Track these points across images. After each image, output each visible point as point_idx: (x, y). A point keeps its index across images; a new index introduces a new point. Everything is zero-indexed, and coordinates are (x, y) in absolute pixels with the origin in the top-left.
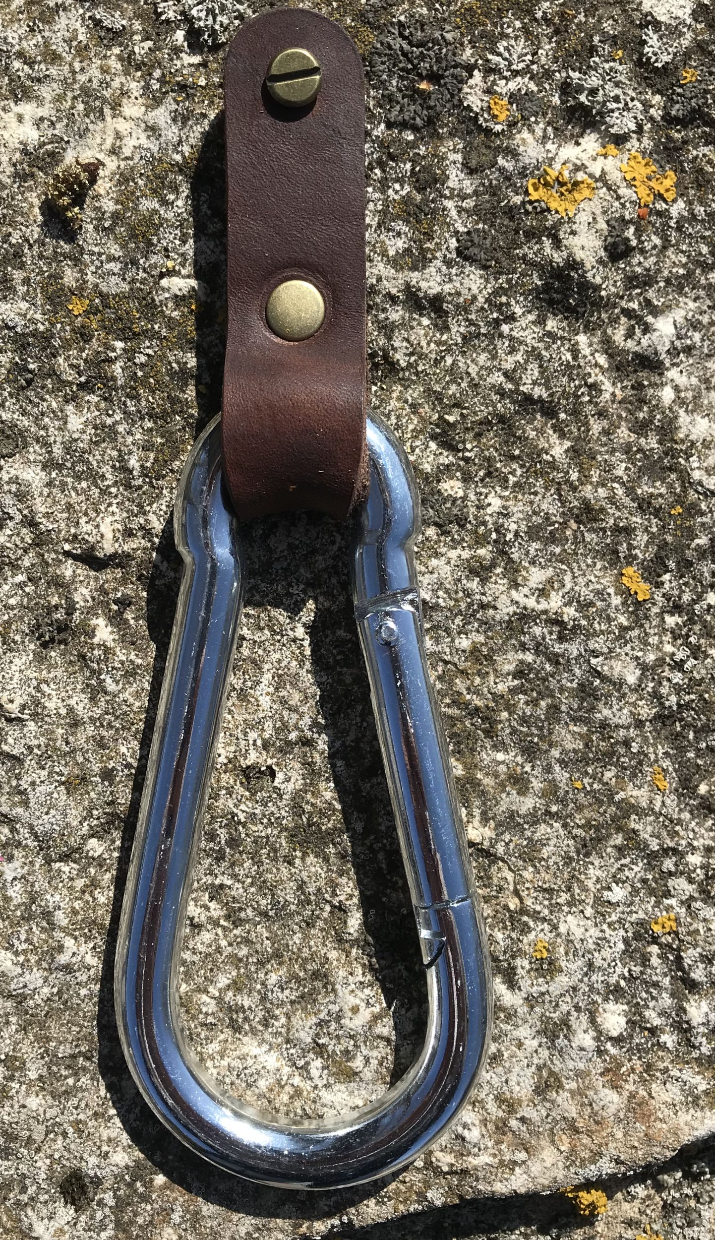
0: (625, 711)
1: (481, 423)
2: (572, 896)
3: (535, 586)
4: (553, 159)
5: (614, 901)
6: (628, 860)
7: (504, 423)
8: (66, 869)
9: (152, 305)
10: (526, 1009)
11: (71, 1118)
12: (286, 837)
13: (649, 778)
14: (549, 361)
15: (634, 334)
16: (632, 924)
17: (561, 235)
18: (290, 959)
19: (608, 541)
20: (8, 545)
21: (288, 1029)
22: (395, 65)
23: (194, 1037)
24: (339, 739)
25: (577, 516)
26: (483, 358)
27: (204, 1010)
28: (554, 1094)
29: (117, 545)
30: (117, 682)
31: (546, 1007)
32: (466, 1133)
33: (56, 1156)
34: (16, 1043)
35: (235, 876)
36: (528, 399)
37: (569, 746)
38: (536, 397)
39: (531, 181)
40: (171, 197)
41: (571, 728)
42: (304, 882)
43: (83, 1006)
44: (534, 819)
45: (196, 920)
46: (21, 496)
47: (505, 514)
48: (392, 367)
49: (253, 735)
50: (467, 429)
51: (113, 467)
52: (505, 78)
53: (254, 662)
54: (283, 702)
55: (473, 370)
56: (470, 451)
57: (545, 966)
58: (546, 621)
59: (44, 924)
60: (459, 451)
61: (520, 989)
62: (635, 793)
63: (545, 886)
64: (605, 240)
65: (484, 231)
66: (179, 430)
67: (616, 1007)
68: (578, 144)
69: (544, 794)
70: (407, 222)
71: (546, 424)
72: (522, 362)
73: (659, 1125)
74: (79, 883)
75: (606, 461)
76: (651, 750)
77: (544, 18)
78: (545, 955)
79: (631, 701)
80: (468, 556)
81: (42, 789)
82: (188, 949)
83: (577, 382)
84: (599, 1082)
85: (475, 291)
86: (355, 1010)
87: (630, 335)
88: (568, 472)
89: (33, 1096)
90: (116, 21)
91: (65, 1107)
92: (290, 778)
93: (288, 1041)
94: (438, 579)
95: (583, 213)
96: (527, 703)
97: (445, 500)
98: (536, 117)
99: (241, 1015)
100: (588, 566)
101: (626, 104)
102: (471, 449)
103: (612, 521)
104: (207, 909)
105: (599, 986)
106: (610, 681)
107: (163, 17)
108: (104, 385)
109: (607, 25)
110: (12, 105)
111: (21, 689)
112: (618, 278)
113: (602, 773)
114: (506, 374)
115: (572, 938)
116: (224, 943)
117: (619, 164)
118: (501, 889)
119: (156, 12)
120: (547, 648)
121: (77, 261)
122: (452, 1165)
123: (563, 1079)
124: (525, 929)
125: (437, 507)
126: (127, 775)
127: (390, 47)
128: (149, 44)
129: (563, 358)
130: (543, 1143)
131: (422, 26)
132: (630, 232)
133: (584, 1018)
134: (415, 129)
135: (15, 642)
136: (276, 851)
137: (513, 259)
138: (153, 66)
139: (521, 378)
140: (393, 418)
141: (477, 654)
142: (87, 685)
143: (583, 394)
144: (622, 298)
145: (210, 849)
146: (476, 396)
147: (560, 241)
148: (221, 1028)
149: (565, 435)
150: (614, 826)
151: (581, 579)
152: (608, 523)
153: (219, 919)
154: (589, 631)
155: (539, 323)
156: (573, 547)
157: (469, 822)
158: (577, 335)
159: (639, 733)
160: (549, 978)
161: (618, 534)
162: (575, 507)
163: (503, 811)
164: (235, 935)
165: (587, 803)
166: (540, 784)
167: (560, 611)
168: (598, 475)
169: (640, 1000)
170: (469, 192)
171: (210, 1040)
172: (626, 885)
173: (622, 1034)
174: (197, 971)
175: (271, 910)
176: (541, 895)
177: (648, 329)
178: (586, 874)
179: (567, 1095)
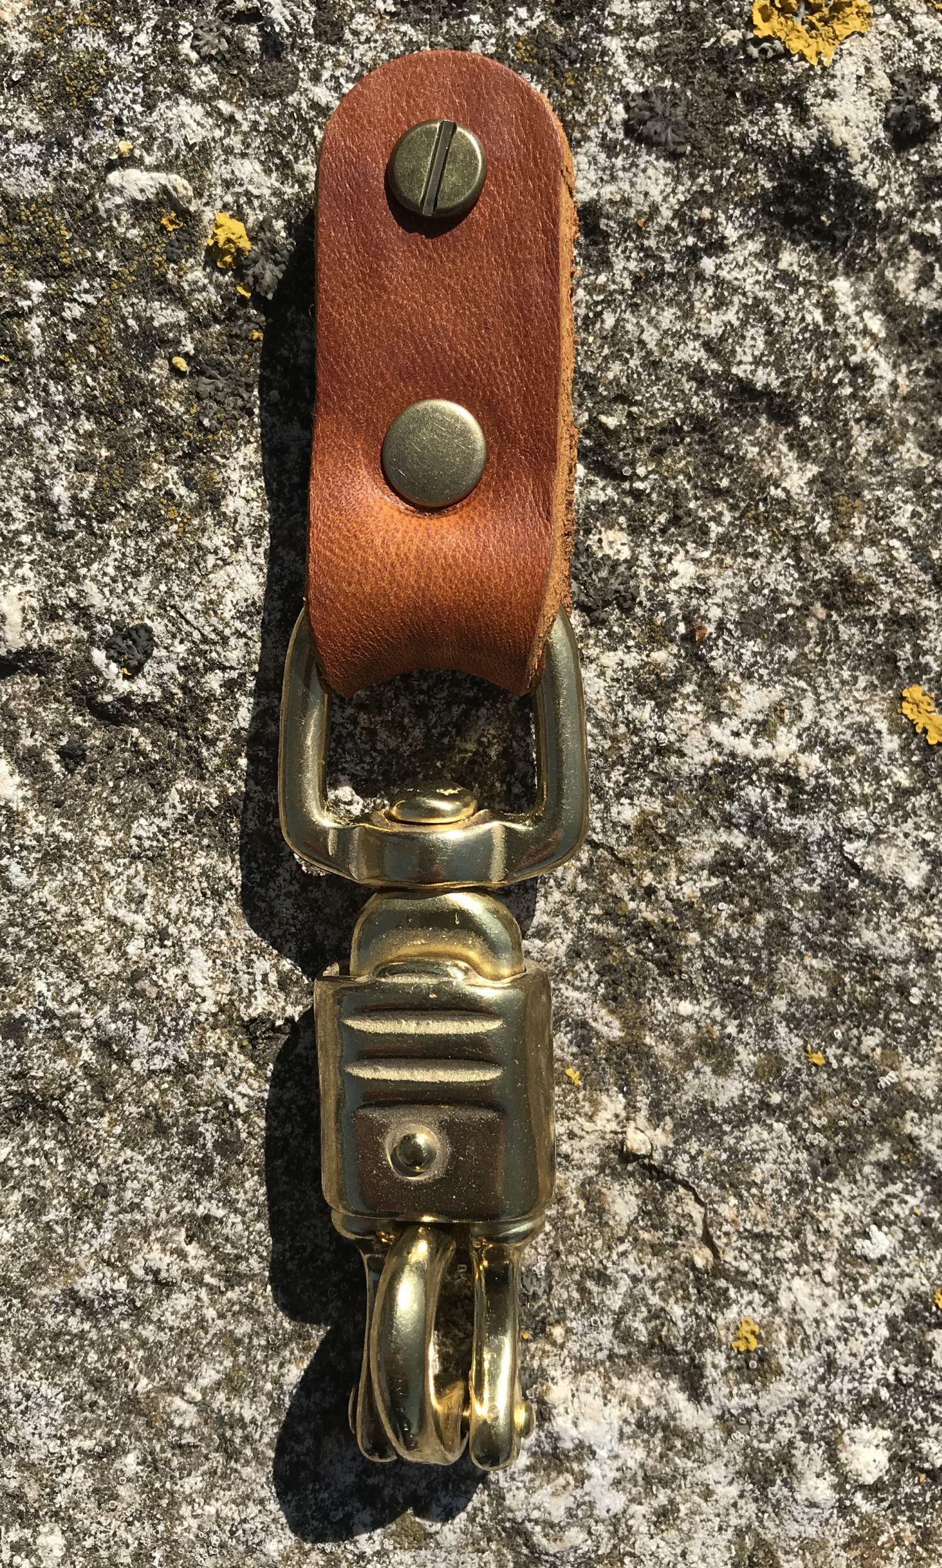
0: (902, 934)
1: (663, 431)
2: (803, 1246)
3: (751, 717)
5: (873, 1256)
6: (899, 1186)
7: (703, 431)
9: (93, 217)
10: (719, 1435)
13: (938, 1049)
14: (783, 323)
15: (932, 278)
16: (903, 1294)
17: (809, 99)
19: (880, 640)
23: (159, 1465)
25: (827, 596)
26: (668, 317)
29: (29, 635)
30: (29, 872)
31: (753, 1432)
35: (230, 1204)
36: (746, 388)
37: (803, 993)
38: (759, 386)
40: (128, 28)
41: (808, 961)
44: (740, 1115)
45: (163, 1274)
47: (701, 590)
49: (261, 966)
50: (639, 441)
51: (26, 498)
55: (651, 337)
56: (643, 480)
57: (754, 1364)
58: (769, 778)
60: (624, 479)
61: (709, 1401)
62: (915, 1074)
63: (756, 1230)
64: (886, 110)
65: (673, 91)
66: (139, 436)
67: (872, 1433)
69: (758, 1074)
71: (776, 435)
72: (736, 323)
75: (878, 500)
78: (754, 1344)
79: (912, 916)
80: (636, 663)
82: (150, 1321)
83: (831, 362)
84: (842, 1561)
85: (656, 195)
87: (925, 280)
88: (812, 519)
95: (849, 60)
96: (733, 917)
97: (598, 565)
99: (239, 1432)
100: (843, 683)
102: (644, 475)
103: (886, 606)
104: (182, 1255)
105: (844, 1398)
106: (877, 882)
108: (12, 357)
113: (859, 1038)
114: (708, 345)
115: (800, 1316)
116: (210, 1313)
118: (681, 1232)
120: (769, 825)
123: (780, 1554)
124: (722, 1301)
125: (583, 576)
126: (47, 1030)
129: (809, 318)
132: (930, 96)
133: (818, 1452)
137: (723, 142)
139: (733, 352)
141: (649, 832)
143: (841, 382)
144: (912, 215)
145: (188, 1157)
146: (654, 383)
147: (805, 110)
148: (204, 1451)
149: (809, 455)
150: (876, 1128)
151: (829, 705)
152: (879, 608)
153: (202, 1273)
154: (841, 795)
155: (766, 256)
156: (818, 650)
157: (628, 1119)
158: (832, 278)
159: (924, 971)
160: (758, 1384)
161: (895, 627)
162: (822, 579)
163: (687, 1102)
164: (229, 1301)
165: (831, 1090)
166: (752, 1057)
167: (792, 760)
168: (863, 525)
169: (911, 1421)
170: (647, 22)
171: (186, 1471)
172: (894, 1228)
173: (880, 1478)
174: (166, 1359)
175: (292, 1258)
176: (749, 1245)
178: (826, 1209)
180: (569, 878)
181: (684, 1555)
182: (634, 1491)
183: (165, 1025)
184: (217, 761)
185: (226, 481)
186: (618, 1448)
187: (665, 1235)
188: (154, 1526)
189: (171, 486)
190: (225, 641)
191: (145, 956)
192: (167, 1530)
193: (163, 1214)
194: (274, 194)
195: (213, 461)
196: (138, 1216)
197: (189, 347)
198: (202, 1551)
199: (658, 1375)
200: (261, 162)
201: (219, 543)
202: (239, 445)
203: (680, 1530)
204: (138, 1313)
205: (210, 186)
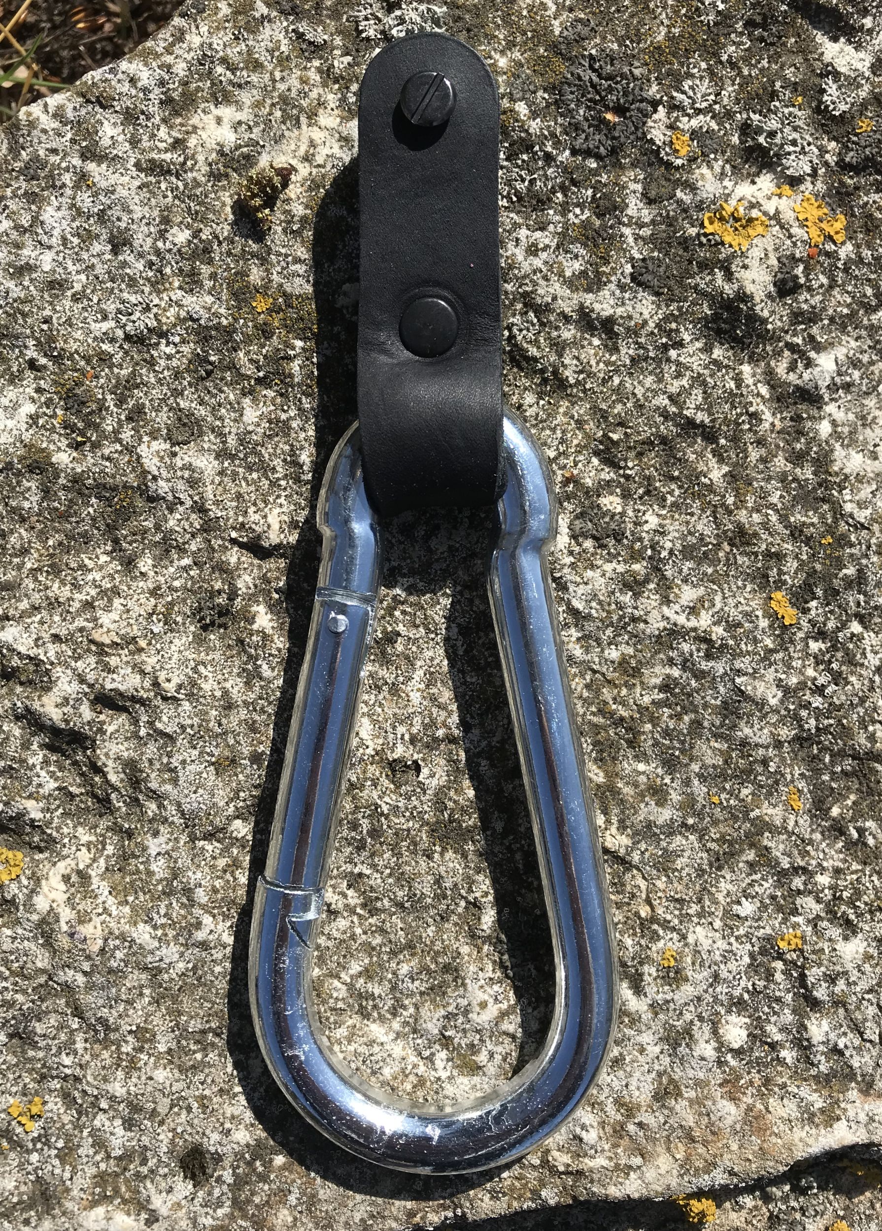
0: (766, 731)
1: (643, 443)
2: (703, 907)
3: (686, 604)
4: (729, 195)
5: (743, 915)
6: (759, 876)
7: (665, 444)
8: (209, 847)
10: (650, 1015)
11: (197, 1093)
12: (427, 832)
13: (784, 798)
14: (713, 388)
15: (796, 367)
16: (759, 938)
17: (734, 268)
18: (423, 951)
19: (760, 565)
20: (177, 529)
21: (416, 1020)
22: (583, 96)
23: (323, 1020)
24: (485, 738)
25: (731, 539)
26: (649, 381)
27: (335, 995)
28: (673, 1102)
29: (282, 536)
30: (273, 669)
31: (670, 1015)
32: (584, 1134)
33: (179, 1130)
34: (148, 1015)
35: (374, 866)
36: (690, 423)
37: (709, 761)
38: (698, 421)
39: (707, 215)
41: (712, 744)
42: (441, 877)
43: (216, 983)
44: (670, 830)
45: (333, 906)
46: (193, 483)
47: (661, 532)
48: (561, 384)
49: (401, 729)
50: (630, 448)
51: (285, 460)
52: (688, 115)
53: (407, 658)
54: (433, 699)
55: (640, 391)
56: (631, 469)
57: (672, 975)
58: (695, 638)
59: (185, 900)
60: (620, 468)
61: (645, 995)
62: (770, 811)
63: (676, 896)
64: (775, 276)
65: (658, 259)
67: (738, 1019)
68: (753, 182)
69: (681, 807)
70: (585, 245)
71: (706, 449)
72: (687, 386)
73: (774, 1139)
74: (222, 863)
75: (762, 487)
76: (788, 770)
77: (729, 61)
78: (673, 963)
79: (771, 721)
80: (623, 570)
81: (192, 768)
82: (323, 934)
83: (738, 410)
84: (718, 1093)
85: (646, 316)
86: (483, 1005)
87: (792, 368)
88: (725, 496)
89: (161, 1070)
90: (319, 35)
91: (191, 1081)
92: (434, 774)
93: (415, 1031)
94: (592, 590)
95: (756, 249)
96: (671, 717)
97: (604, 514)
98: (716, 154)
99: (371, 1003)
100: (738, 588)
101: (803, 148)
102: (632, 467)
103: (764, 546)
104: (345, 896)
105: (722, 997)
106: (753, 701)
107: (364, 35)
108: (282, 381)
109: (789, 72)
110: (212, 107)
111: (178, 669)
112: (785, 313)
113: (739, 790)
114: (670, 398)
115: (699, 948)
116: (358, 931)
117: (792, 204)
119: (357, 29)
120: (694, 665)
121: (264, 261)
122: (568, 1165)
123: (682, 1087)
124: (655, 937)
125: (595, 520)
127: (579, 78)
128: (349, 59)
129: (727, 386)
130: (659, 1149)
131: (612, 60)
132: (799, 270)
133: (707, 1028)
134: (598, 157)
135: (176, 623)
136: (415, 844)
137: (685, 288)
138: (351, 80)
139: (685, 402)
140: (558, 432)
142: (244, 670)
143: (743, 421)
144: (787, 332)
145: (352, 838)
146: (640, 417)
147: (731, 274)
148: (349, 1013)
149: (724, 460)
150: (747, 841)
151: (730, 600)
152: (760, 547)
153: (355, 907)
154: (735, 650)
155: (705, 350)
156: (725, 569)
157: (606, 829)
158: (741, 364)
159: (777, 753)
160: (674, 986)
161: (768, 558)
162: (728, 530)
163: (640, 821)
164: (370, 924)
165: (722, 818)
166: (678, 797)
167: (708, 629)
168: (752, 501)
169: (761, 1014)
170: (646, 220)
171: (338, 1025)
172: (755, 900)
173: (742, 1046)
174: (331, 957)
175: (407, 901)
176: (672, 905)
177: (809, 364)
178: (717, 887)
179: (685, 1103)
180: (579, 689)
181: (627, 1086)
184: (382, 612)
187: (624, 897)
193: (335, 872)
203: (625, 1071)
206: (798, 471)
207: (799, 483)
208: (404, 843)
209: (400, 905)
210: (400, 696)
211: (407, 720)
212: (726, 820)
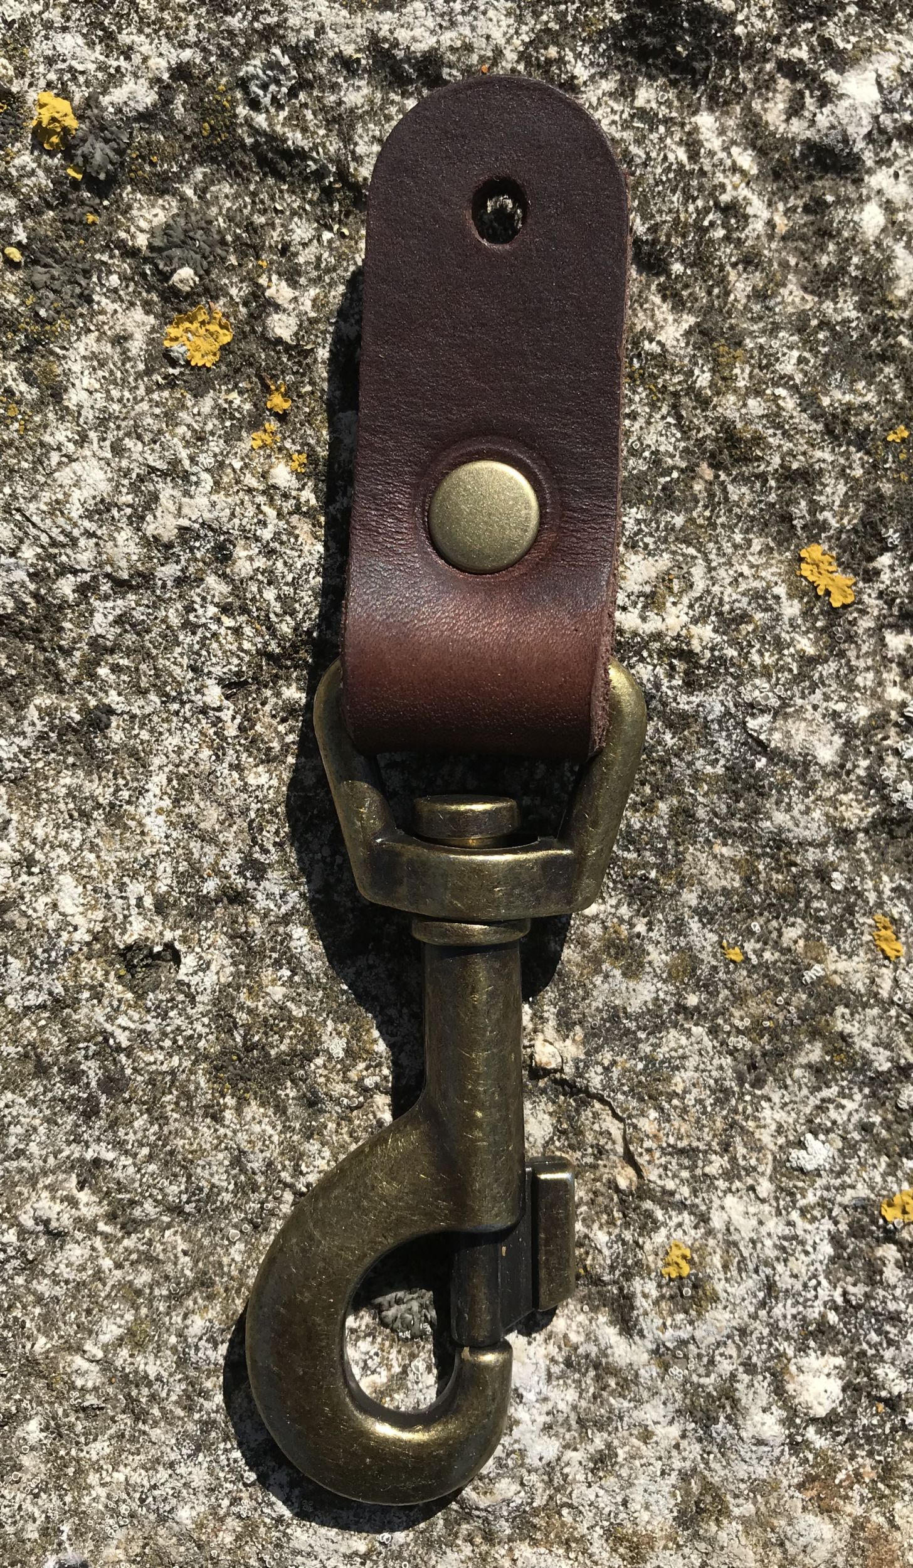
0: (817, 814)
2: (733, 1160)
3: (636, 589)
5: (809, 1167)
6: (835, 1089)
10: (655, 1370)
12: (206, 1072)
13: (867, 938)
14: (645, 165)
15: (803, 107)
16: (845, 1208)
18: (227, 1290)
19: (772, 498)
25: (713, 455)
28: (713, 1526)
31: (691, 1366)
35: (119, 1145)
37: (715, 884)
41: (717, 849)
42: (242, 1152)
44: (656, 1020)
45: (54, 1224)
49: (135, 888)
53: (133, 753)
54: (190, 825)
58: (660, 653)
61: (642, 1335)
62: (842, 966)
63: (680, 1145)
67: (822, 1361)
69: (671, 975)
71: (648, 286)
75: (761, 347)
76: (869, 884)
78: (686, 1270)
79: (826, 794)
82: (45, 1275)
83: (700, 203)
84: (796, 1501)
85: (498, 38)
87: (795, 109)
88: (692, 372)
92: (208, 964)
100: (736, 547)
103: (776, 461)
104: (73, 1202)
105: (788, 1324)
106: (785, 759)
113: (779, 931)
115: (735, 1237)
116: (107, 1263)
118: (600, 1152)
120: (665, 704)
123: (729, 1498)
124: (649, 1225)
129: (671, 157)
133: (763, 1385)
136: (189, 1097)
143: (712, 224)
144: (776, 40)
145: (73, 1097)
148: (111, 1413)
149: (683, 304)
150: (804, 1027)
151: (722, 572)
152: (768, 464)
153: (95, 1221)
154: (740, 667)
155: (622, 94)
156: (707, 513)
157: (535, 1031)
158: (694, 113)
159: (845, 853)
160: (693, 1313)
161: (788, 483)
162: (706, 437)
163: (597, 1009)
164: (126, 1249)
165: (751, 988)
166: (663, 956)
167: (684, 632)
168: (746, 375)
169: (865, 1346)
171: (91, 1436)
172: (832, 1135)
173: (834, 1410)
174: (64, 1315)
175: (188, 1202)
176: (674, 1162)
177: (826, 95)
178: (757, 1119)
179: (736, 1526)
182: (568, 1436)
183: (37, 958)
184: (74, 672)
185: (67, 373)
186: (546, 1390)
187: (584, 1156)
188: (61, 1497)
189: (10, 382)
190: (74, 542)
191: (13, 885)
192: (75, 1501)
193: (51, 1161)
194: (99, 69)
195: (52, 353)
196: (25, 1163)
197: (21, 236)
198: (111, 1522)
199: (586, 1308)
200: (83, 35)
201: (62, 439)
202: (79, 334)
203: (619, 1476)
204: (31, 1267)
205: (32, 64)
206: (828, 306)
207: (832, 330)
208: (168, 1098)
209: (176, 1210)
210: (126, 828)
211: (145, 869)
212: (760, 991)
